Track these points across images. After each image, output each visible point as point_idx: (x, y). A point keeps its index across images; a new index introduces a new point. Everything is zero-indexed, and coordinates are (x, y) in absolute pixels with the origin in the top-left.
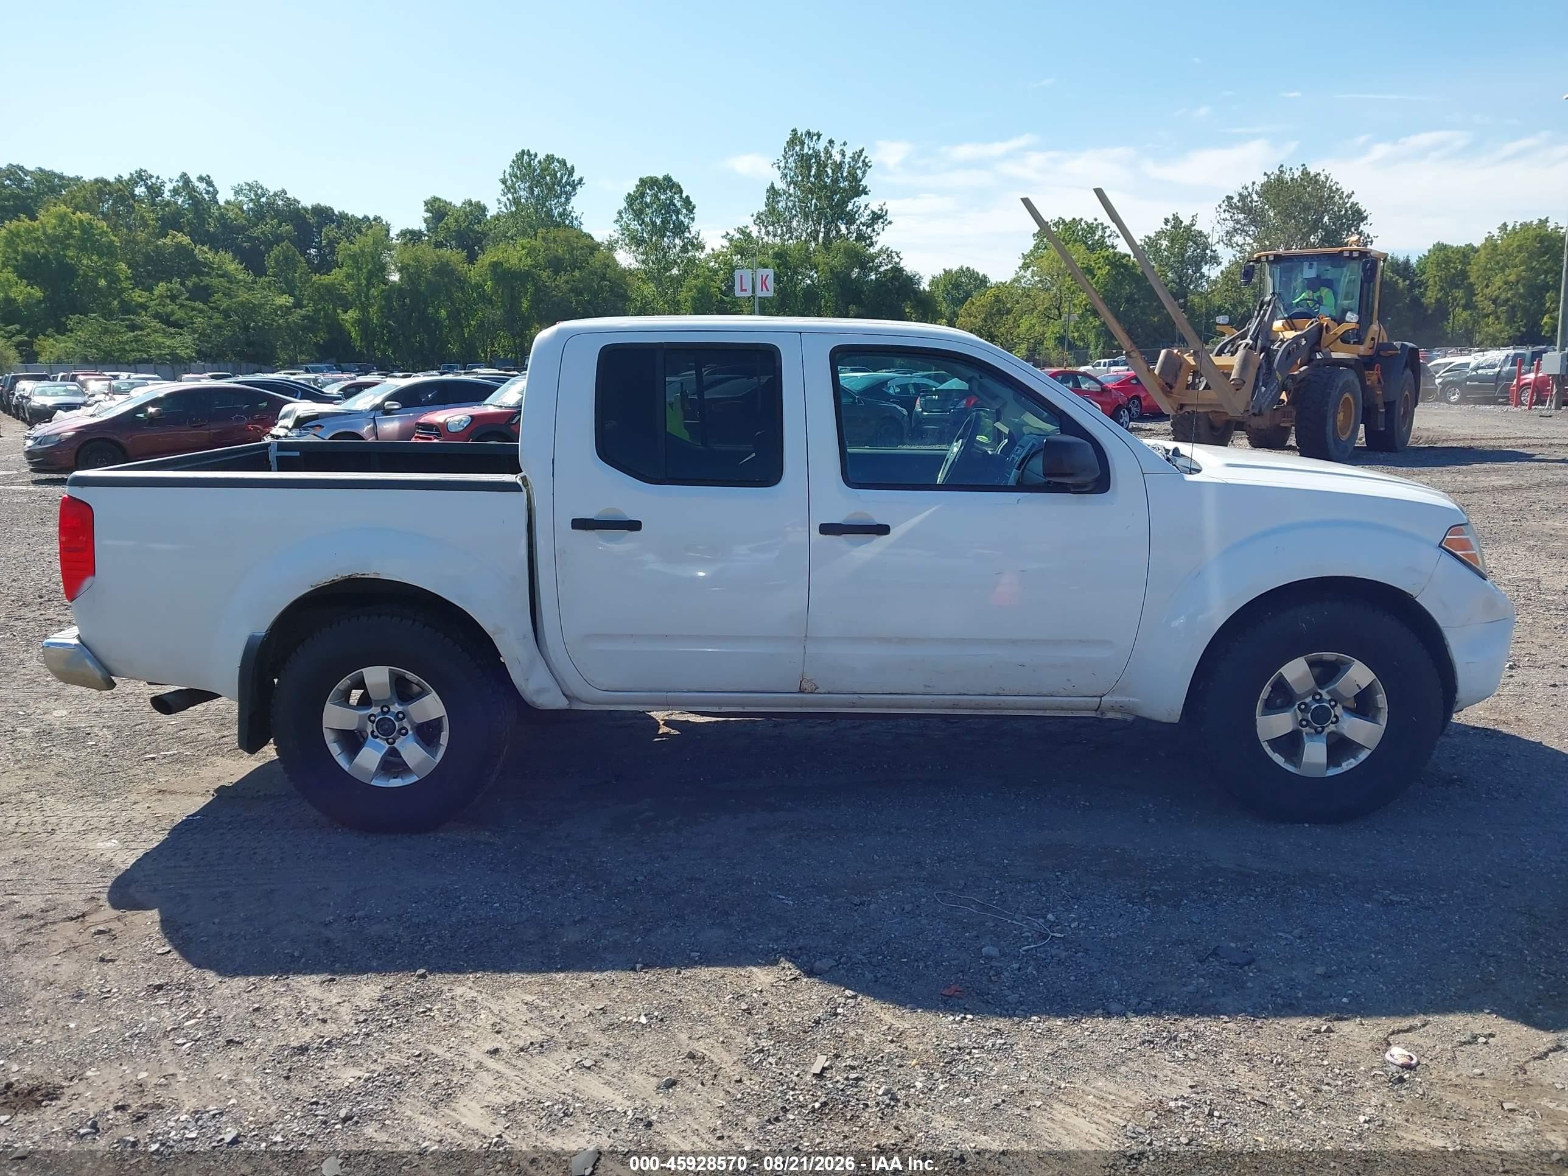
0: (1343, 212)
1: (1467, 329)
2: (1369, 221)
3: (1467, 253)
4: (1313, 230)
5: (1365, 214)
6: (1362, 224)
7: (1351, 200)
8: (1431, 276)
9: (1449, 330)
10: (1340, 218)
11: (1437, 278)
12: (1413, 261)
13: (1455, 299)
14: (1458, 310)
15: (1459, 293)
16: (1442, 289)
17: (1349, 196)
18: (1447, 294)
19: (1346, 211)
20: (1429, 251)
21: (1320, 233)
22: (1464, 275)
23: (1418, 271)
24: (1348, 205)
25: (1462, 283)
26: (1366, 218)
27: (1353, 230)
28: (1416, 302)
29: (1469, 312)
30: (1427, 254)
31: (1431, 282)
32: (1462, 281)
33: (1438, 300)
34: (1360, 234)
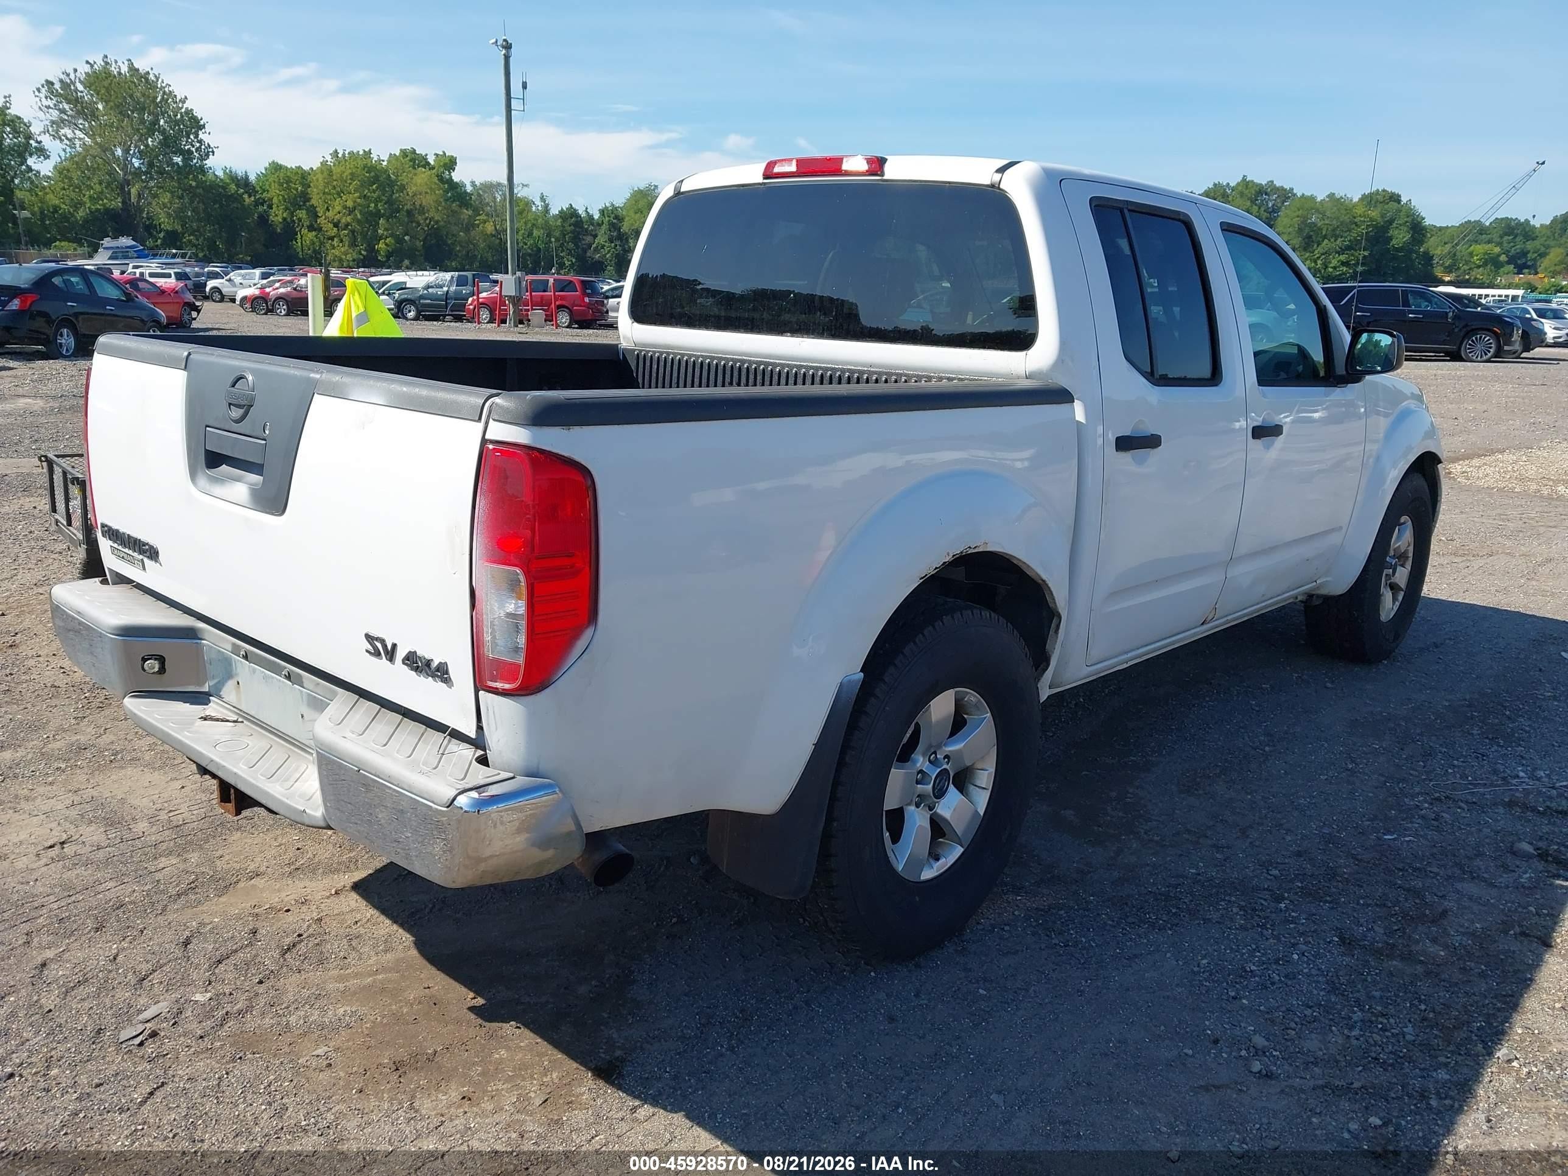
0: (179, 116)
1: (315, 251)
2: (208, 128)
3: (303, 176)
4: (151, 132)
5: (202, 123)
6: (200, 132)
7: (185, 106)
8: (275, 193)
9: (299, 250)
10: (177, 123)
11: (281, 197)
12: (252, 178)
13: (300, 220)
14: (305, 231)
15: (302, 214)
16: (286, 209)
17: (183, 101)
18: (292, 214)
19: (182, 116)
20: (266, 169)
21: (158, 136)
22: (305, 197)
23: (258, 188)
24: (183, 110)
25: (304, 205)
26: (204, 126)
27: (192, 137)
28: (263, 220)
29: (314, 233)
30: (264, 172)
31: (275, 200)
32: (304, 202)
33: (284, 219)
34: (200, 142)
